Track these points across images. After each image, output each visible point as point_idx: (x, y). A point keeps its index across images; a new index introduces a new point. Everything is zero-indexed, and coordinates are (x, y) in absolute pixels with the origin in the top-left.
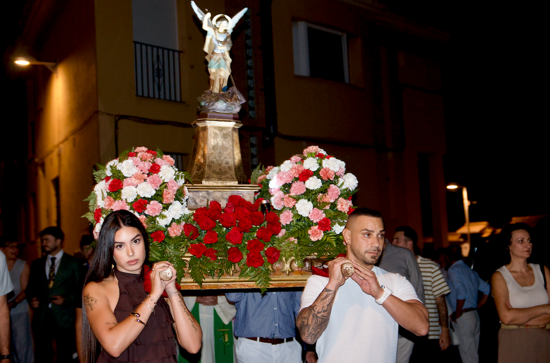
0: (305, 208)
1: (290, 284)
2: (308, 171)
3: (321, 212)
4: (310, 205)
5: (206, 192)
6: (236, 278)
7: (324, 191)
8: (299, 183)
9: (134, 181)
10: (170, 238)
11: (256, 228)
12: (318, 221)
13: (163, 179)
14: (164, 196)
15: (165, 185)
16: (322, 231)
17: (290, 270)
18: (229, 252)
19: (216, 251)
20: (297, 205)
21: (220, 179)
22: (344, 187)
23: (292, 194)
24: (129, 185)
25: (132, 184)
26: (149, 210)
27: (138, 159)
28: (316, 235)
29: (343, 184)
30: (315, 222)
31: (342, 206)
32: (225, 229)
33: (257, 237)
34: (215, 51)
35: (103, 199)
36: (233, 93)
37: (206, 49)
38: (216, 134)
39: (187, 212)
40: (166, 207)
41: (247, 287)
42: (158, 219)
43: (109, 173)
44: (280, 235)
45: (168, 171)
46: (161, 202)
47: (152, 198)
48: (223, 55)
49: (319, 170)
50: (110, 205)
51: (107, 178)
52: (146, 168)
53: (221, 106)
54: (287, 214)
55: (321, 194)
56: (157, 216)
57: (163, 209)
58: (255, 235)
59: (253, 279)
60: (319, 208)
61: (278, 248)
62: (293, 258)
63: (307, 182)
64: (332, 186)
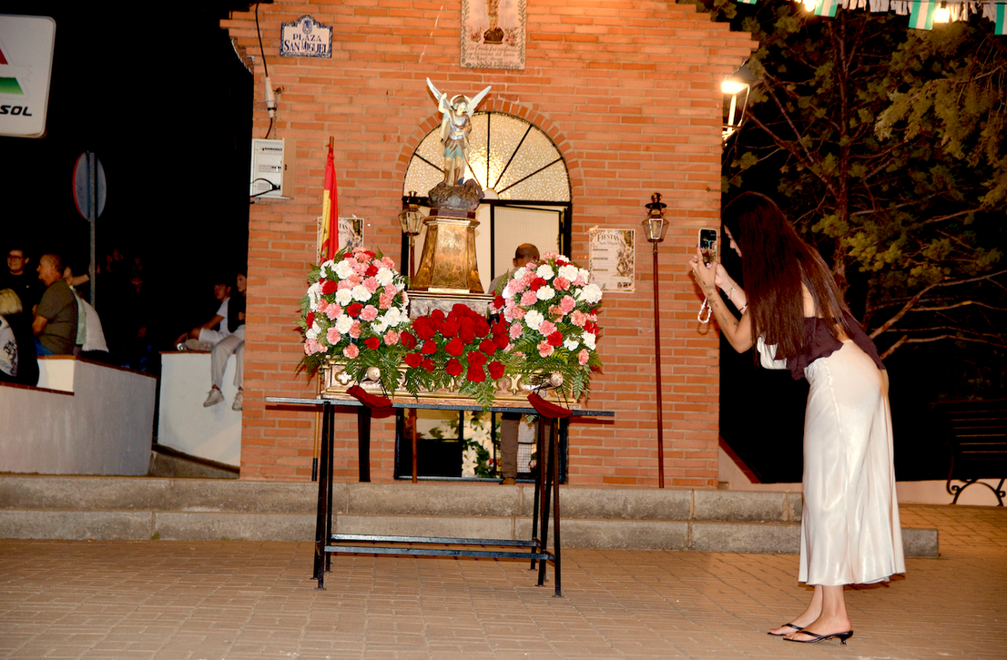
0: (535, 320)
1: (515, 404)
2: (542, 279)
3: (552, 325)
4: (540, 318)
5: (430, 300)
7: (556, 301)
8: (530, 292)
9: (349, 283)
10: (385, 346)
11: (480, 340)
12: (548, 334)
13: (380, 282)
14: (380, 300)
15: (381, 288)
16: (552, 347)
17: (518, 389)
18: (448, 364)
19: (434, 362)
20: (526, 317)
21: (449, 286)
22: (580, 299)
23: (523, 304)
24: (343, 287)
25: (347, 287)
26: (364, 314)
27: (355, 260)
29: (579, 295)
30: (545, 336)
31: (577, 319)
32: (445, 339)
33: (480, 349)
34: (452, 137)
35: (316, 302)
36: (471, 187)
38: (447, 234)
39: (407, 320)
40: (383, 312)
42: (372, 324)
43: (323, 275)
44: (507, 349)
45: (386, 274)
46: (377, 307)
47: (368, 302)
48: (461, 141)
49: (553, 278)
50: (324, 308)
51: (322, 280)
52: (362, 269)
53: (454, 202)
54: (516, 326)
55: (553, 306)
56: (371, 322)
57: (379, 314)
58: (478, 347)
59: (473, 396)
60: (550, 321)
61: (503, 363)
62: (519, 376)
63: (539, 291)
64: (567, 297)
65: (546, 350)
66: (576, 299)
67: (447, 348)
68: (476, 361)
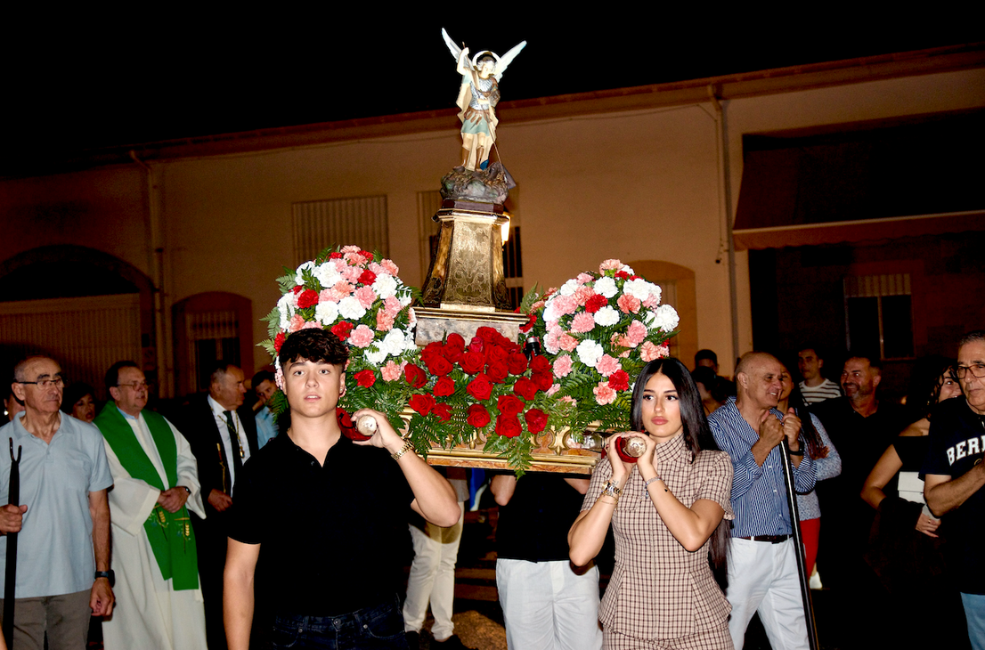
0: (591, 353)
1: (560, 467)
2: (600, 297)
3: (615, 361)
4: (599, 349)
5: (444, 321)
6: (479, 451)
7: (622, 328)
8: (586, 315)
9: (335, 294)
10: (383, 382)
11: (514, 379)
12: (609, 374)
13: (378, 294)
14: (378, 319)
15: (380, 303)
16: (614, 391)
17: (563, 447)
18: (470, 411)
19: (450, 408)
20: (578, 349)
21: (468, 302)
22: (654, 325)
23: (573, 331)
24: (327, 299)
25: (332, 299)
26: (354, 338)
27: (344, 262)
28: (606, 396)
29: (652, 320)
30: (604, 375)
31: (648, 353)
32: (466, 376)
33: (514, 391)
34: (474, 107)
35: (289, 318)
36: (497, 172)
37: (460, 102)
38: (465, 233)
39: (412, 347)
40: (381, 336)
41: (494, 467)
42: (366, 352)
43: (299, 280)
44: (551, 392)
45: (386, 284)
46: (373, 328)
47: (360, 321)
48: (486, 113)
49: (617, 297)
52: (354, 275)
53: (476, 191)
54: (565, 361)
55: (616, 334)
56: (365, 348)
57: (376, 338)
58: (512, 388)
59: (504, 456)
60: (613, 355)
61: (546, 411)
62: (567, 428)
63: (597, 313)
64: (636, 322)
65: (604, 394)
66: (647, 325)
67: (470, 388)
68: (509, 406)
